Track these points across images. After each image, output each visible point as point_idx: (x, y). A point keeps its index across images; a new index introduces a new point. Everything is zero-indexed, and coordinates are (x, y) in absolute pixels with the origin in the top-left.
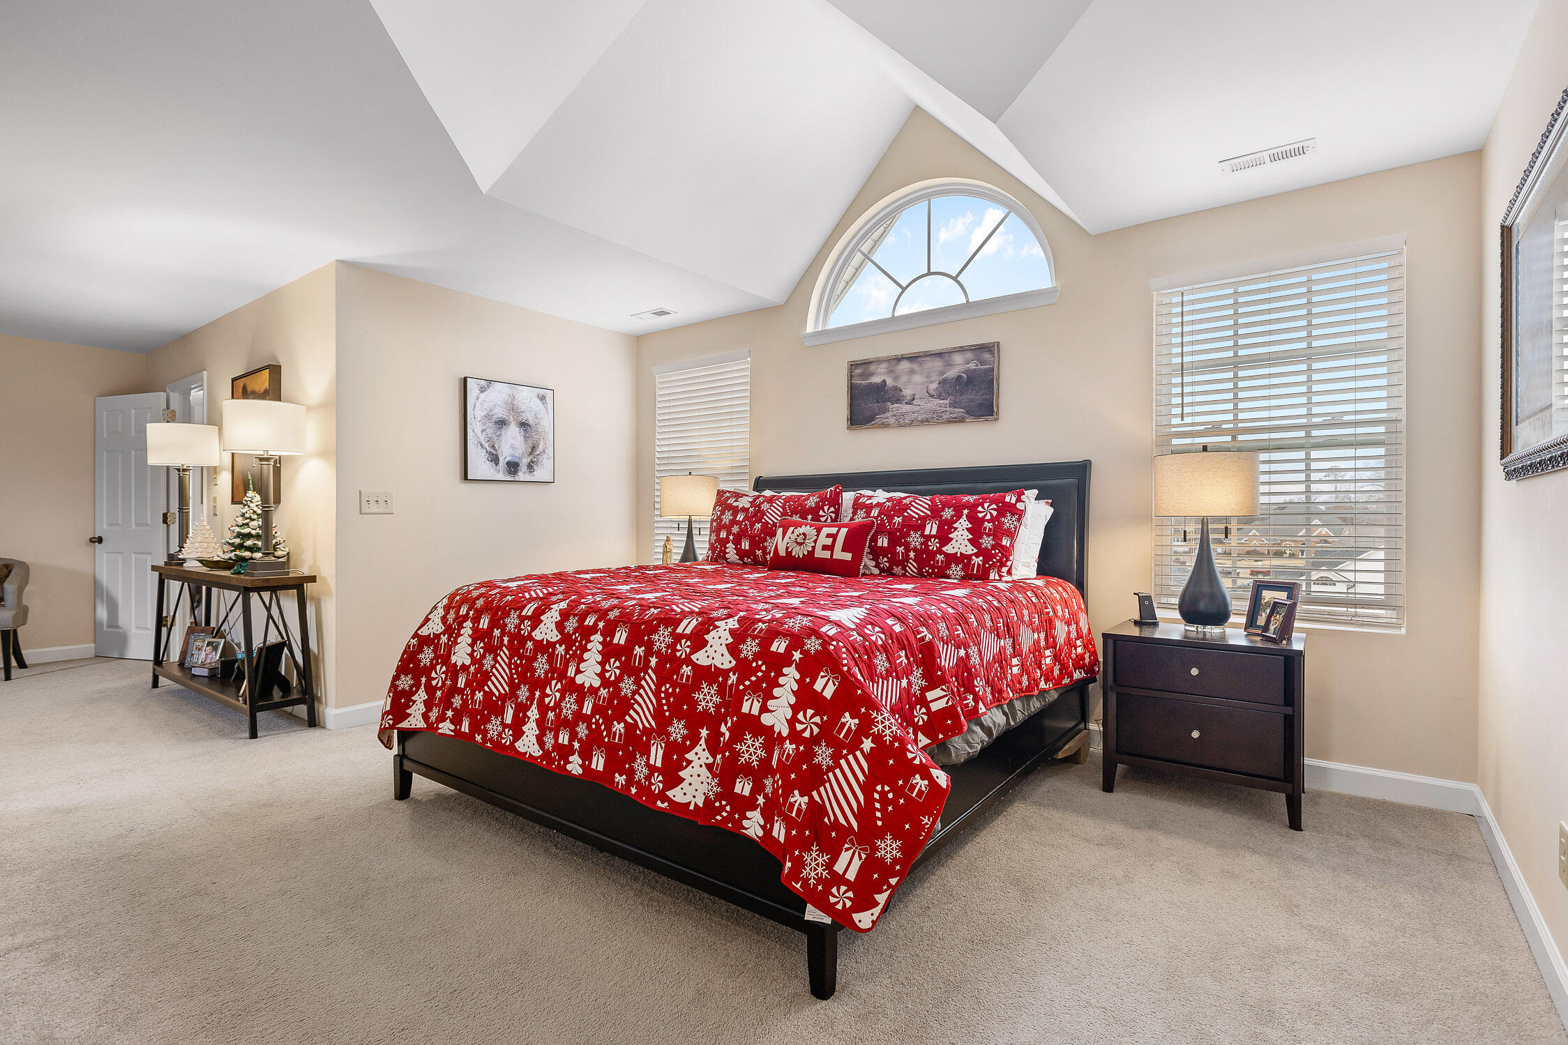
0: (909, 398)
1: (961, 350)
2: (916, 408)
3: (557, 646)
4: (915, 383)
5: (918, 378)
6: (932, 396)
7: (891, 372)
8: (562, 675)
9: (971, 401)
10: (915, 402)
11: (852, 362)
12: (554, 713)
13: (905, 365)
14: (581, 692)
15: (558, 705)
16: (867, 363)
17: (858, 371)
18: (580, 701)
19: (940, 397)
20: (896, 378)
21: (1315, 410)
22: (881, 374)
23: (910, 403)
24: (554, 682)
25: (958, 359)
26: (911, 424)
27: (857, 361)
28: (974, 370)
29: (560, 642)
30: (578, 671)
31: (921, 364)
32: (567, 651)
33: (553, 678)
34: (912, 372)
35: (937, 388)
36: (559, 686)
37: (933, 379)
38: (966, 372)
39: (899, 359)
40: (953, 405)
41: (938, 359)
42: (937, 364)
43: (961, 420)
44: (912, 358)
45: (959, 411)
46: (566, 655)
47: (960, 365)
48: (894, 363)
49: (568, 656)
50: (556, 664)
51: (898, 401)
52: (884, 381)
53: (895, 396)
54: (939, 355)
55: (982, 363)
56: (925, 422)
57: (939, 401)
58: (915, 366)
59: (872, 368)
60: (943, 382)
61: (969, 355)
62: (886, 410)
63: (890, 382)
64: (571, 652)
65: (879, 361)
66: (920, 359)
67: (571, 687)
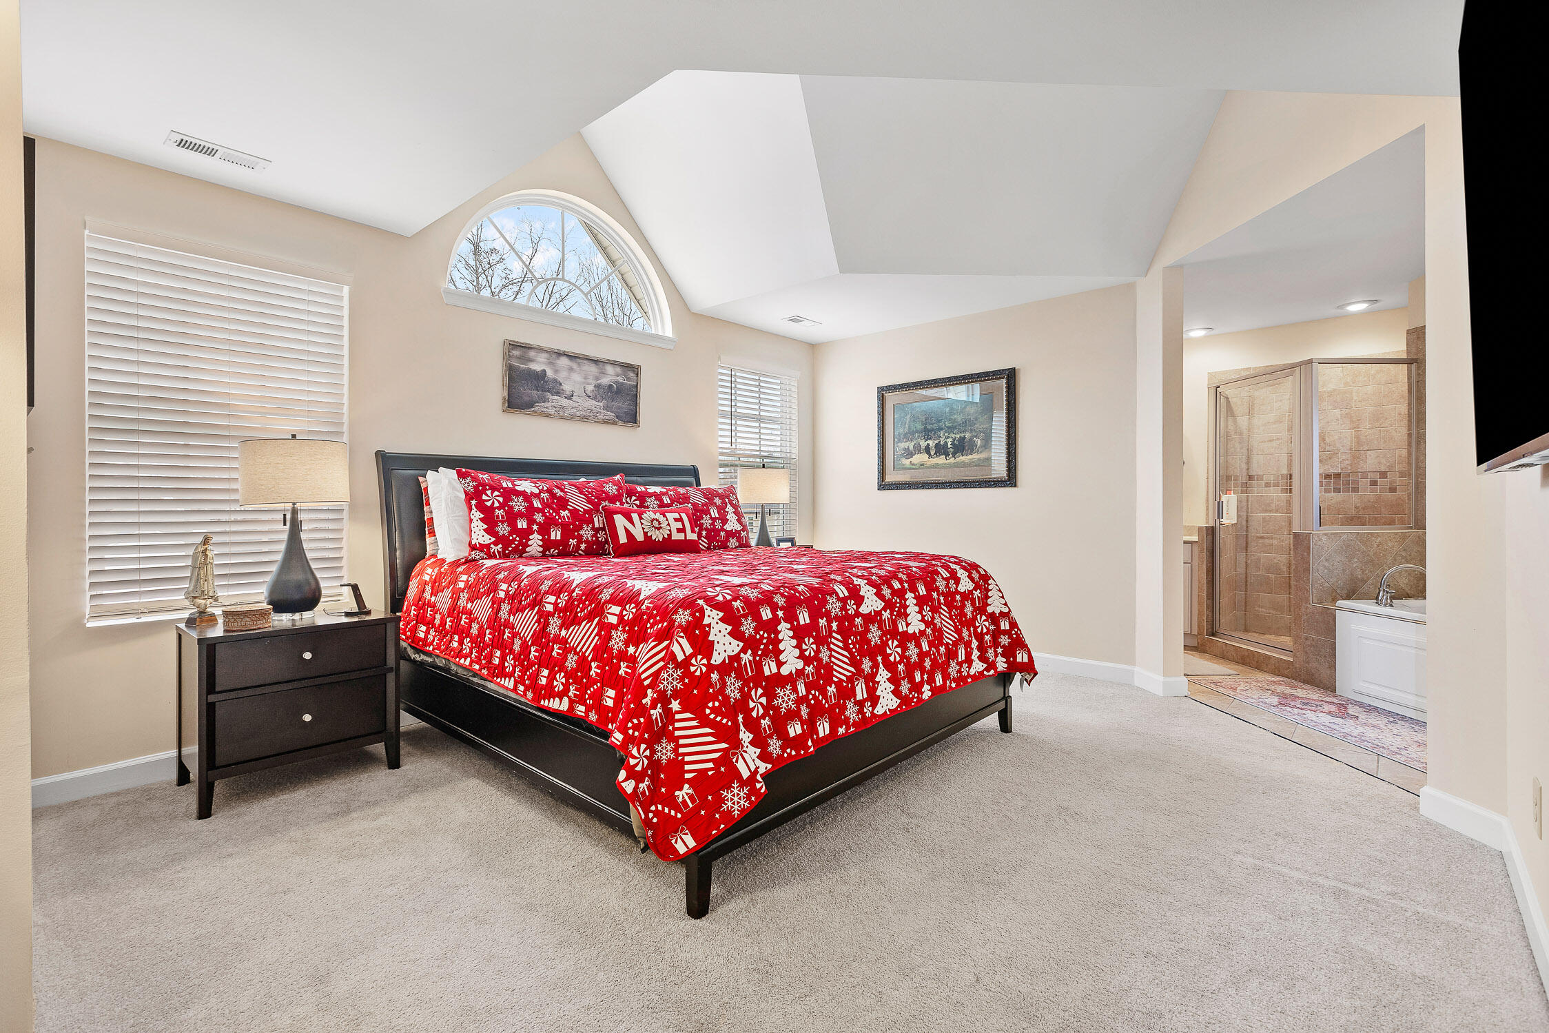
0: (568, 393)
1: (614, 363)
2: (575, 404)
3: (883, 612)
4: (574, 380)
5: (576, 377)
6: (589, 397)
7: (551, 364)
8: (894, 633)
9: (619, 408)
10: (574, 398)
11: (511, 341)
12: (902, 664)
13: (564, 361)
14: (916, 638)
15: (903, 656)
16: (527, 347)
17: (516, 353)
18: (918, 645)
19: (595, 398)
20: (556, 371)
21: (762, 448)
22: (540, 363)
23: (570, 397)
24: (890, 642)
25: (610, 369)
26: (572, 418)
27: (517, 342)
28: (622, 383)
29: (884, 609)
30: (908, 625)
31: (579, 364)
32: (891, 614)
33: (888, 640)
34: (571, 369)
35: (593, 391)
36: (896, 643)
37: (590, 381)
38: (616, 383)
39: (560, 354)
40: (606, 408)
41: (594, 365)
42: (593, 369)
43: (614, 423)
44: (572, 357)
45: (611, 415)
46: (891, 617)
47: (611, 376)
48: (554, 356)
49: (894, 617)
50: (886, 628)
51: (558, 394)
52: (544, 371)
53: (555, 388)
54: (596, 362)
55: (628, 379)
56: (584, 419)
57: (594, 402)
58: (574, 366)
59: (532, 354)
60: (598, 387)
61: (618, 370)
62: (545, 400)
63: (550, 373)
64: (895, 613)
65: (540, 350)
66: (578, 360)
67: (905, 638)
